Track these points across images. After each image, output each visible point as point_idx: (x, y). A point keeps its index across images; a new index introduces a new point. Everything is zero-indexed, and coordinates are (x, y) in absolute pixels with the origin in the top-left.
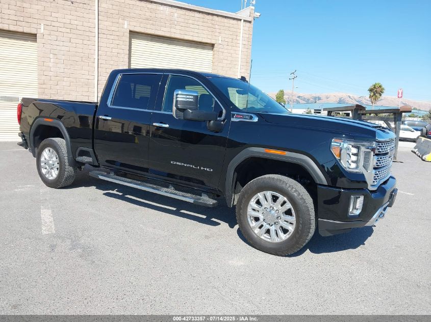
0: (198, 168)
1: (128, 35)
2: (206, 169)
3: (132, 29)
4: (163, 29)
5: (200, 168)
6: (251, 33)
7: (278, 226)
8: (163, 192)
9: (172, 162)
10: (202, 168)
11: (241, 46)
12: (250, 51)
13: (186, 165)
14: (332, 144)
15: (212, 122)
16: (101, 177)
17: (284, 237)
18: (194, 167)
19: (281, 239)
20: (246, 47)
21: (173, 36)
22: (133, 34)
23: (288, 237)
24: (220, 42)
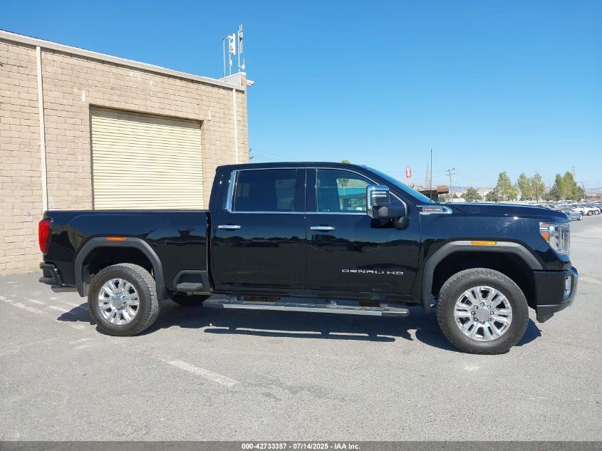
0: (383, 272)
1: (88, 111)
2: (394, 273)
3: (94, 102)
4: (135, 101)
5: (385, 273)
6: (246, 106)
7: (492, 323)
8: (334, 309)
9: (343, 271)
10: (388, 273)
11: (236, 123)
12: (246, 129)
13: (364, 272)
14: (541, 228)
15: (401, 219)
16: (226, 306)
17: (500, 332)
18: (376, 272)
19: (497, 334)
20: (242, 124)
21: (150, 110)
22: (95, 109)
23: (504, 331)
24: (210, 118)
